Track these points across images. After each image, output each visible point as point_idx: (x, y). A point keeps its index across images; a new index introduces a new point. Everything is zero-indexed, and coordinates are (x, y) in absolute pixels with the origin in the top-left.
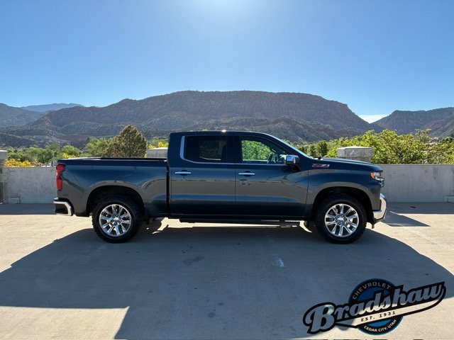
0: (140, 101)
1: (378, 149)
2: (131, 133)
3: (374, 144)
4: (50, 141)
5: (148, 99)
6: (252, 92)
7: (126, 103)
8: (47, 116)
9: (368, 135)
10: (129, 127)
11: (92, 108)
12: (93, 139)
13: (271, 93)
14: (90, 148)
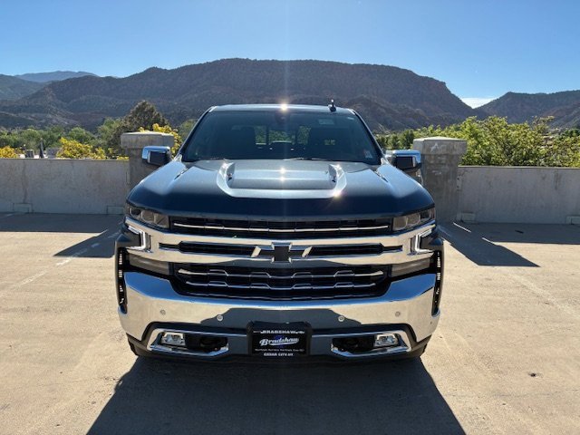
0: (172, 71)
1: (479, 143)
2: (146, 113)
3: (475, 136)
4: (54, 121)
5: (182, 68)
6: (321, 62)
7: (153, 72)
8: (49, 86)
9: (468, 123)
10: (144, 104)
11: (109, 79)
12: (108, 119)
13: (346, 64)
14: (104, 131)
